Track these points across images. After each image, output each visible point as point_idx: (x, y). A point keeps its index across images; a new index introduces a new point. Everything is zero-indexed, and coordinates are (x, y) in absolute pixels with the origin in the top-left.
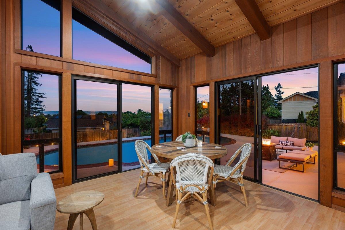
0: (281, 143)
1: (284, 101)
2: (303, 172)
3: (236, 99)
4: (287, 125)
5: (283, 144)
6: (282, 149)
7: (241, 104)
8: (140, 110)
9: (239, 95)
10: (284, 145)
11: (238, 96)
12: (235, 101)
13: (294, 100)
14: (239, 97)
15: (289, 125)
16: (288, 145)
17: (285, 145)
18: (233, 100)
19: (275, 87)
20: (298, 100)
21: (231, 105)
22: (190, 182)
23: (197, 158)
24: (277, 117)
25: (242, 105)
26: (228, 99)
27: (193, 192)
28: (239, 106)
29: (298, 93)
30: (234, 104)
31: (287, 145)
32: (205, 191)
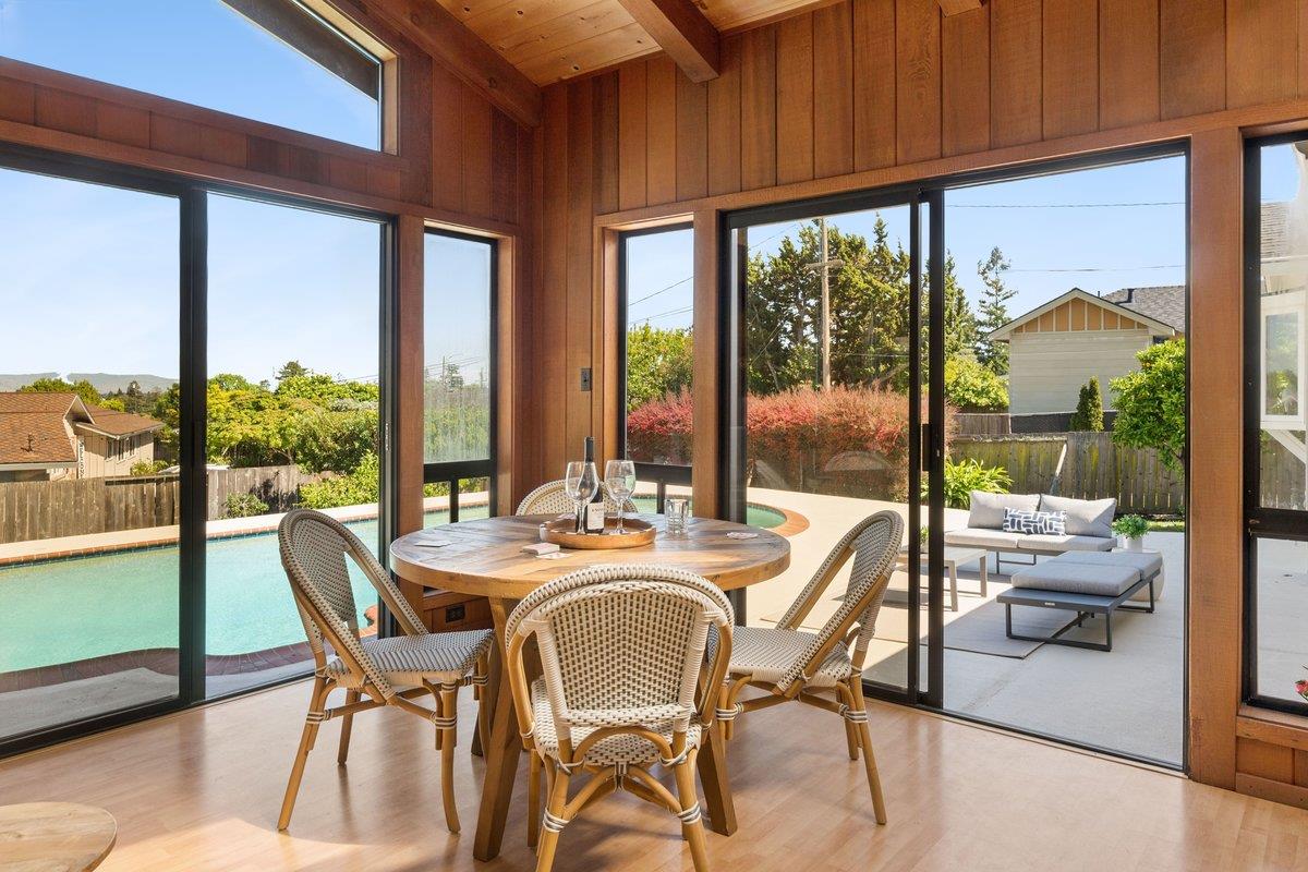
0: (1013, 521)
1: (1018, 329)
2: (1107, 649)
3: (807, 319)
4: (1032, 439)
5: (1019, 527)
6: (1019, 550)
7: (828, 340)
8: (293, 369)
9: (818, 294)
10: (1024, 529)
11: (812, 302)
12: (798, 325)
13: (1062, 327)
14: (820, 305)
15: (1040, 439)
16: (1042, 533)
17: (1029, 533)
18: (790, 318)
19: (979, 264)
20: (1078, 327)
21: (777, 345)
22: (614, 712)
23: (653, 584)
24: (988, 406)
25: (834, 348)
26: (767, 313)
27: (629, 765)
28: (818, 347)
29: (1076, 294)
30: (794, 340)
31: (1036, 532)
32: (688, 753)
